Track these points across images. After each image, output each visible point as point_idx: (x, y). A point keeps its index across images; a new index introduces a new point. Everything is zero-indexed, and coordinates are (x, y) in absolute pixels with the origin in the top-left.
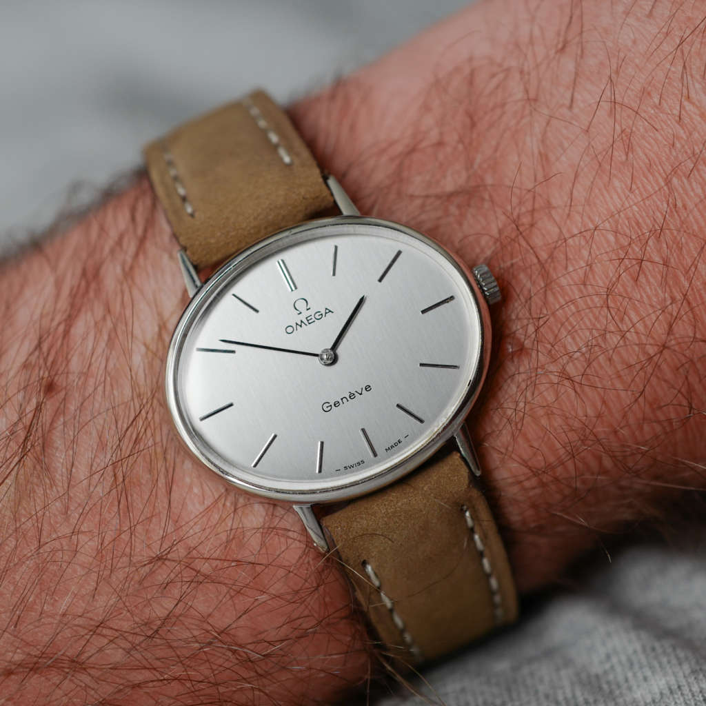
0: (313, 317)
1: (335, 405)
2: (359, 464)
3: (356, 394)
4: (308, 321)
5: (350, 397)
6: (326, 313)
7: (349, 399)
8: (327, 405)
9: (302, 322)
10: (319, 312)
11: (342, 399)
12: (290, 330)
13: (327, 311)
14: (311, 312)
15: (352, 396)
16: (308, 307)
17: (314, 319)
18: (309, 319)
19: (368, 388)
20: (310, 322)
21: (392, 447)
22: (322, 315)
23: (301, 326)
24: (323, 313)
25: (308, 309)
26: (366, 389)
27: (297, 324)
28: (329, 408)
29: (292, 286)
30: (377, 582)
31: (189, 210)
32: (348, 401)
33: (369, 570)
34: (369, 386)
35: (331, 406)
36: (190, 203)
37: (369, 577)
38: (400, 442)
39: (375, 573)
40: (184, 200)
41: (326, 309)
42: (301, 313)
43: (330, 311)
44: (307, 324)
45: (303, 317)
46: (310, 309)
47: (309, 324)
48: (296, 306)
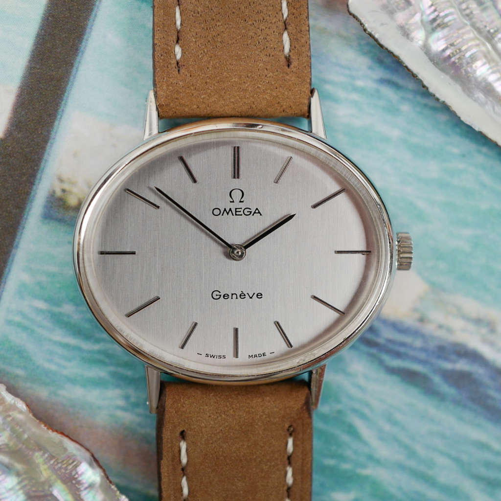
0: (242, 210)
1: (224, 296)
2: (220, 357)
3: (247, 296)
4: (236, 212)
5: (240, 296)
6: (255, 213)
8: (218, 293)
9: (230, 210)
11: (232, 294)
12: (217, 212)
13: (257, 211)
14: (243, 205)
15: (243, 296)
16: (242, 200)
17: (242, 213)
18: (237, 210)
19: (259, 296)
20: (237, 213)
21: (255, 356)
22: (251, 212)
23: (228, 214)
24: (253, 210)
26: (257, 295)
27: (225, 210)
28: (218, 297)
29: (236, 174)
30: (184, 460)
31: (179, 56)
32: (237, 298)
33: (183, 446)
34: (262, 295)
35: (220, 296)
36: (182, 50)
37: (180, 451)
38: (264, 355)
39: (187, 453)
40: (178, 41)
41: (257, 209)
42: (233, 202)
43: (259, 213)
44: (234, 214)
45: (233, 206)
46: (243, 202)
47: (236, 215)
48: (232, 193)
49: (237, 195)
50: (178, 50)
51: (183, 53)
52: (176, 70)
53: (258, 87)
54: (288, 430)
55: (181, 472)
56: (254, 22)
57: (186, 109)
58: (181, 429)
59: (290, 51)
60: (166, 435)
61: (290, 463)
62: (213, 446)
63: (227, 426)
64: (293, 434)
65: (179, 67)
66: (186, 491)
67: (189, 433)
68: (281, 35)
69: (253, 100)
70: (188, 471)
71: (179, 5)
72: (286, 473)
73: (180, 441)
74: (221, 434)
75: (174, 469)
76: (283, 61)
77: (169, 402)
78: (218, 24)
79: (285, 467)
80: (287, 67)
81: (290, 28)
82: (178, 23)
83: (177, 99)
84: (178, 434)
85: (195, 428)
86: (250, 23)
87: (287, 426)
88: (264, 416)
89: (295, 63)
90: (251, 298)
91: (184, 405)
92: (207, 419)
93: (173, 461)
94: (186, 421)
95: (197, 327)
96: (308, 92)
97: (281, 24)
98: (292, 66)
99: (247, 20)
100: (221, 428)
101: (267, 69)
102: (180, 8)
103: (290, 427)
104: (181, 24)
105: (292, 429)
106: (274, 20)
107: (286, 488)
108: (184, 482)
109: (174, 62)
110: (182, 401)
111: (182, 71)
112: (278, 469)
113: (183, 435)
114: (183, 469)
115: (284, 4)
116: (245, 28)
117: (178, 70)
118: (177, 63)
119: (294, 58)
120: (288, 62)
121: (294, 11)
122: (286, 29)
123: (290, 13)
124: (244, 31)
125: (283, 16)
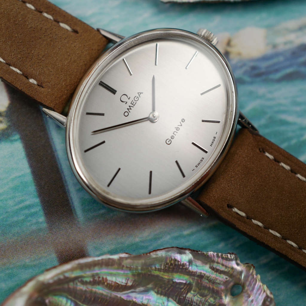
0: (134, 101)
1: (172, 138)
2: (201, 161)
3: (179, 126)
4: (132, 104)
5: (177, 130)
6: (139, 95)
7: (177, 131)
8: (168, 140)
9: (130, 106)
10: (135, 97)
11: (173, 133)
12: (126, 114)
13: (139, 94)
14: (132, 99)
15: (177, 129)
16: (129, 98)
17: (135, 102)
18: (132, 103)
19: (183, 120)
20: (134, 104)
21: (213, 142)
22: (138, 97)
23: (131, 109)
24: (138, 95)
25: (129, 99)
26: (182, 122)
27: (128, 109)
28: (170, 141)
29: (114, 92)
30: (243, 214)
31: (35, 82)
32: (177, 132)
33: (235, 210)
34: (183, 119)
35: (170, 140)
36: (33, 79)
37: (237, 213)
38: (215, 138)
39: (239, 210)
40: (27, 78)
41: (138, 93)
42: (127, 102)
43: (141, 93)
44: (133, 106)
45: (129, 104)
46: (130, 98)
47: (134, 105)
48: (122, 100)
49: (124, 98)
50: (32, 81)
51: (35, 79)
52: (41, 88)
53: (78, 54)
54: (261, 152)
55: (248, 220)
56: (44, 34)
57: (64, 97)
58: (226, 205)
59: (71, 27)
60: (224, 215)
61: (279, 162)
62: (245, 194)
63: (239, 180)
64: (264, 151)
65: (41, 86)
66: (260, 224)
67: (230, 203)
68: (60, 26)
69: (83, 61)
70: (250, 216)
71: (10, 65)
72: (283, 167)
73: (232, 210)
74: (241, 186)
75: (245, 222)
76: (72, 34)
77: (208, 203)
78: (33, 52)
79: (279, 166)
80: (78, 34)
81: (59, 20)
82: (18, 71)
83: (56, 97)
84: (227, 209)
85: (230, 198)
86: (43, 37)
87: (258, 151)
88: (246, 159)
89: (78, 29)
90: (181, 125)
91: (215, 196)
92: (229, 188)
93: (240, 221)
94: (223, 200)
95: (179, 162)
96: (97, 32)
97: (54, 23)
98: (79, 31)
99: (41, 37)
100: (238, 184)
101: (72, 44)
102: (12, 66)
103: (259, 149)
104: (20, 70)
105: (261, 149)
106: (50, 25)
107: (290, 172)
108: (255, 222)
109: (36, 87)
110: (211, 195)
111: (44, 85)
112: (278, 169)
113: (230, 207)
114: (247, 218)
115: (45, 15)
116: (44, 41)
117: (42, 87)
118: (38, 85)
119: (75, 28)
120: (76, 32)
121: (52, 12)
122: (58, 22)
123: (52, 15)
124: (45, 42)
125: (50, 19)
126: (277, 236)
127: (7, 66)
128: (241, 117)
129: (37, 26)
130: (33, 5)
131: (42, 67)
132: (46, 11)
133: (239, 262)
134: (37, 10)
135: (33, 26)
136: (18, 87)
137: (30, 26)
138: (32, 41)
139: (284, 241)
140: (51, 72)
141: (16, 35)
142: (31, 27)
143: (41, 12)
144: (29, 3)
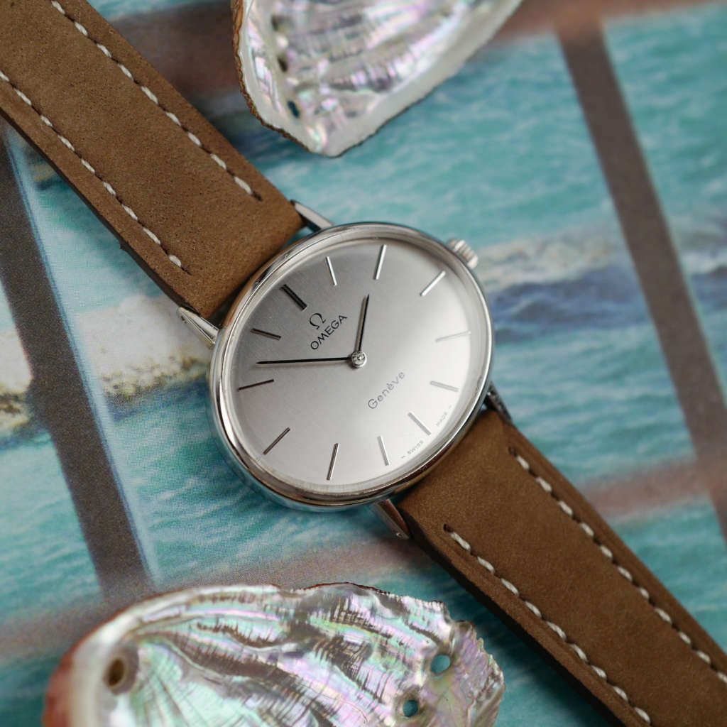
2: (419, 445)
4: (327, 332)
6: (341, 320)
9: (322, 334)
10: (334, 321)
12: (315, 345)
14: (328, 323)
16: (323, 320)
17: (332, 329)
18: (327, 330)
20: (330, 332)
22: (338, 323)
23: (323, 339)
24: (338, 320)
25: (323, 322)
27: (319, 338)
29: (302, 305)
30: (467, 546)
31: (179, 263)
33: (455, 536)
36: (177, 256)
37: (457, 543)
38: (446, 414)
39: (463, 538)
40: (167, 252)
41: (340, 317)
42: (319, 327)
43: (343, 317)
45: (322, 330)
46: (325, 321)
47: (329, 334)
48: (312, 322)
49: (316, 320)
51: (179, 257)
52: (187, 274)
54: (511, 453)
55: (472, 556)
56: (208, 190)
57: (220, 296)
58: (442, 526)
59: (251, 188)
60: (436, 540)
61: (536, 476)
63: (470, 491)
64: (517, 452)
65: (186, 271)
66: (490, 567)
67: (449, 523)
68: (234, 182)
69: (260, 246)
70: (477, 551)
71: (143, 226)
72: (540, 485)
73: (450, 535)
74: (472, 501)
75: (466, 560)
76: (253, 200)
77: (415, 516)
78: (184, 214)
79: (535, 482)
80: (260, 202)
81: (236, 172)
82: (156, 239)
83: (207, 295)
84: (443, 532)
85: (451, 515)
86: (205, 193)
87: (507, 451)
88: (487, 459)
89: (262, 194)
91: (427, 506)
92: (452, 499)
93: (459, 555)
94: (440, 515)
95: (382, 440)
96: (290, 206)
97: (227, 175)
98: (263, 197)
99: (202, 192)
100: (468, 496)
101: (249, 215)
102: (146, 228)
103: (510, 449)
104: (159, 238)
105: (512, 450)
106: (220, 176)
107: (549, 495)
108: (482, 562)
109: (179, 270)
110: (422, 504)
111: (192, 270)
112: (532, 487)
113: (448, 529)
114: (472, 554)
115: (215, 158)
116: (206, 200)
117: (189, 273)
118: (183, 269)
119: (258, 191)
120: (257, 197)
121: (227, 157)
122: (233, 175)
123: (226, 161)
124: (207, 202)
125: (222, 167)
126: (511, 592)
127: (140, 225)
128: (492, 390)
129: (199, 173)
130: (199, 139)
131: (194, 241)
132: (218, 152)
133: (449, 617)
134: (203, 147)
135: (193, 171)
136: (150, 264)
137: (187, 170)
138: (187, 196)
139: (521, 602)
140: (208, 252)
141: (164, 180)
142: (189, 173)
143: (209, 152)
144: (193, 133)
